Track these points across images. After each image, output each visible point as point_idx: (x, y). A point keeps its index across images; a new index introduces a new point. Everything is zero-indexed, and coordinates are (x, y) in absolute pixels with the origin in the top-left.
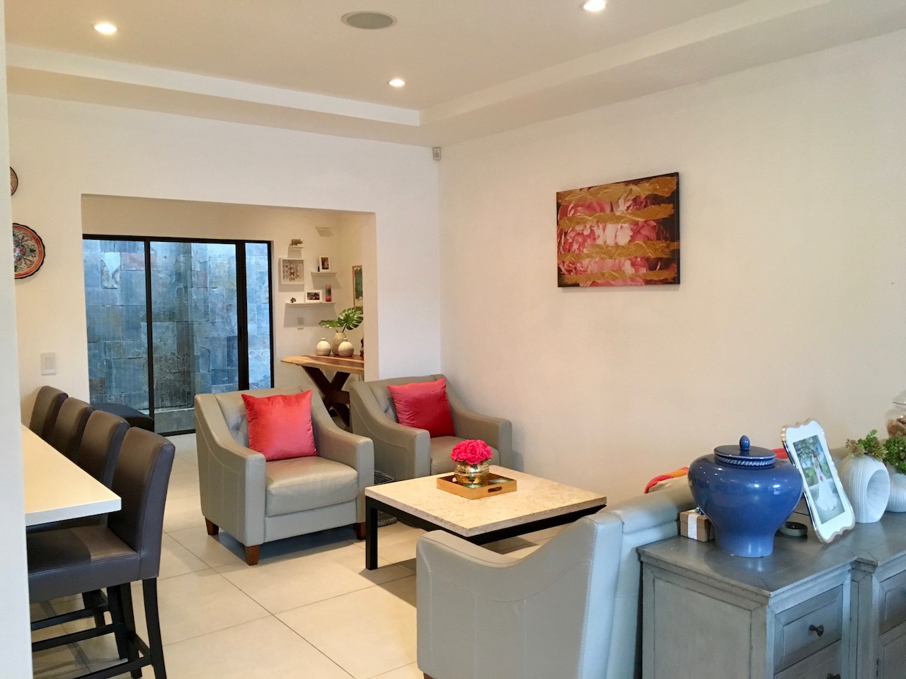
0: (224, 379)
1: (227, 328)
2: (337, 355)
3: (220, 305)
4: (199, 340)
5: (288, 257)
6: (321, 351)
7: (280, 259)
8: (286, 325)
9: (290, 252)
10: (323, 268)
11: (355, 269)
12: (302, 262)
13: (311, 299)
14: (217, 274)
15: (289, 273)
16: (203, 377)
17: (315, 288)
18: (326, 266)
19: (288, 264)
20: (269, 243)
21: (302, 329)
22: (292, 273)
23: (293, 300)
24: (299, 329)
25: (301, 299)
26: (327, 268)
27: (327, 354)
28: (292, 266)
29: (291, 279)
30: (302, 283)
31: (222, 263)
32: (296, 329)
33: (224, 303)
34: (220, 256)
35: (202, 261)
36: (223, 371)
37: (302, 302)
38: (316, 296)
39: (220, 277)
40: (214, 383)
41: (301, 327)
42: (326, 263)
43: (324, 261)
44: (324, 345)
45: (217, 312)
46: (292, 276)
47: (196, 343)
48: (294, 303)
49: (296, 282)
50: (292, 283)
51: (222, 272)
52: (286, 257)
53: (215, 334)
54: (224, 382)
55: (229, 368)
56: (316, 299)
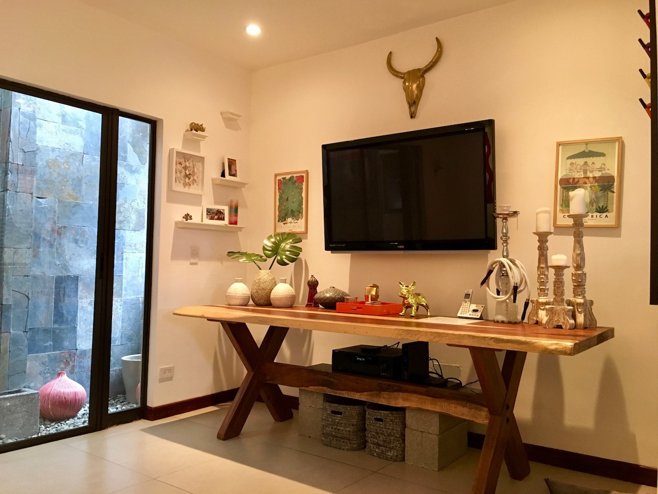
0: (48, 344)
1: (58, 263)
2: (268, 303)
3: (48, 226)
4: (11, 279)
5: (183, 147)
6: (234, 298)
7: (171, 151)
8: (175, 256)
9: (186, 141)
10: (230, 175)
11: (279, 178)
12: (202, 159)
13: (212, 218)
14: (46, 177)
15: (183, 174)
16: (15, 341)
17: (216, 203)
18: (233, 172)
19: (182, 160)
20: (154, 124)
21: (196, 264)
22: (187, 176)
23: (187, 217)
24: (191, 264)
25: (198, 216)
26: (234, 175)
27: (245, 302)
28: (187, 164)
29: (185, 185)
30: (199, 192)
31: (55, 161)
32: (188, 263)
33: (55, 223)
34: (53, 150)
35: (26, 151)
36: (46, 331)
37: (199, 221)
38: (219, 215)
39: (52, 182)
40: (31, 351)
41: (193, 261)
42: (233, 167)
43: (232, 163)
44: (240, 289)
45: (43, 236)
46: (187, 180)
47: (7, 283)
48: (189, 221)
49: (193, 190)
50: (186, 190)
51: (55, 175)
52: (179, 147)
53: (37, 271)
54: (45, 349)
55: (56, 326)
56: (219, 219)
